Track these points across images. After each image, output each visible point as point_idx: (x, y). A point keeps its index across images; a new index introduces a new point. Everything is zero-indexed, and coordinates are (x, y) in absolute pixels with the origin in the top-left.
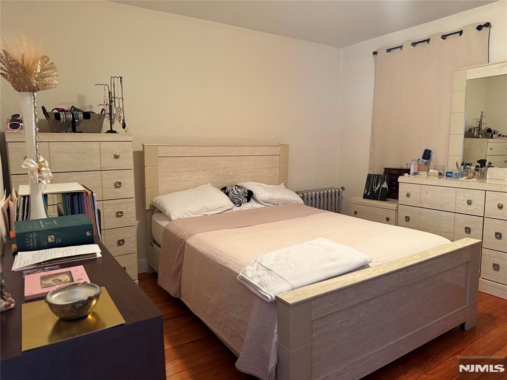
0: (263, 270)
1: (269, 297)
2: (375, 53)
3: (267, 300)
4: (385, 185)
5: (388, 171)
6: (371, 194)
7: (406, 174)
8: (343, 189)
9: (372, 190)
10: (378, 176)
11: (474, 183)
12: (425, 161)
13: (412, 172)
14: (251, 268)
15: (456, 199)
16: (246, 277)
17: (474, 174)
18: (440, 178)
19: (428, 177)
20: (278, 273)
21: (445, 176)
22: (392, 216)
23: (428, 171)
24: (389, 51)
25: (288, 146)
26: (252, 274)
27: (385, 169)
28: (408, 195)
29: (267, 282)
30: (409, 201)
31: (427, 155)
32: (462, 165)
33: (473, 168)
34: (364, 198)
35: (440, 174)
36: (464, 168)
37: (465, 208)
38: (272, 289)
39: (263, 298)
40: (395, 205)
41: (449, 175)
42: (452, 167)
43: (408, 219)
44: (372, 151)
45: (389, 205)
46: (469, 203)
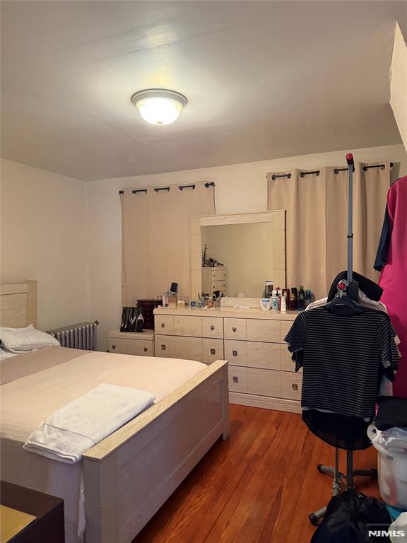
0: (56, 431)
1: (73, 458)
2: (121, 192)
3: (70, 463)
4: (140, 317)
5: (141, 303)
6: (127, 327)
7: (159, 306)
8: (97, 323)
9: (129, 322)
10: (133, 308)
11: (213, 311)
12: (173, 293)
13: (164, 303)
14: (41, 432)
15: (202, 326)
16: (38, 444)
17: (213, 303)
18: (186, 308)
19: (176, 308)
20: (74, 431)
21: (190, 306)
22: (150, 347)
23: (177, 302)
24: (134, 192)
25: (37, 282)
26: (43, 439)
27: (139, 301)
28: (163, 326)
29: (65, 444)
30: (164, 331)
31: (174, 287)
32: (203, 296)
33: (211, 298)
34: (121, 331)
35: (186, 304)
36: (205, 299)
37: (209, 333)
38: (74, 449)
39: (65, 461)
40: (152, 336)
41: (193, 304)
42: (195, 298)
43: (164, 347)
44: (124, 284)
45: (146, 336)
46: (212, 328)
